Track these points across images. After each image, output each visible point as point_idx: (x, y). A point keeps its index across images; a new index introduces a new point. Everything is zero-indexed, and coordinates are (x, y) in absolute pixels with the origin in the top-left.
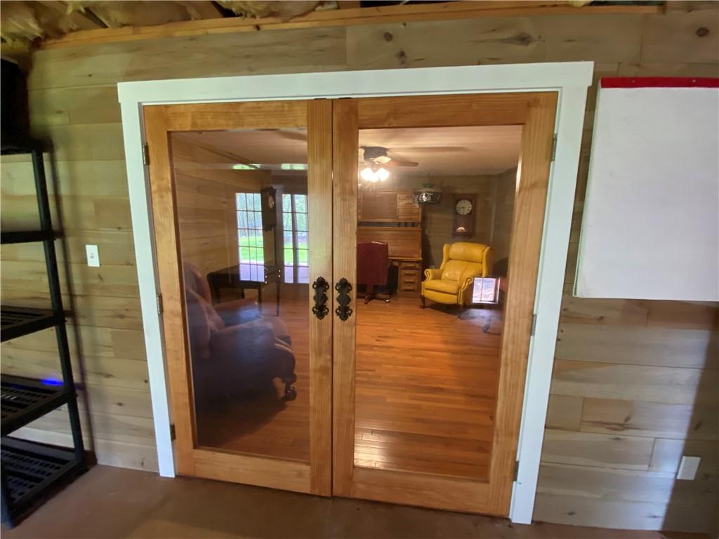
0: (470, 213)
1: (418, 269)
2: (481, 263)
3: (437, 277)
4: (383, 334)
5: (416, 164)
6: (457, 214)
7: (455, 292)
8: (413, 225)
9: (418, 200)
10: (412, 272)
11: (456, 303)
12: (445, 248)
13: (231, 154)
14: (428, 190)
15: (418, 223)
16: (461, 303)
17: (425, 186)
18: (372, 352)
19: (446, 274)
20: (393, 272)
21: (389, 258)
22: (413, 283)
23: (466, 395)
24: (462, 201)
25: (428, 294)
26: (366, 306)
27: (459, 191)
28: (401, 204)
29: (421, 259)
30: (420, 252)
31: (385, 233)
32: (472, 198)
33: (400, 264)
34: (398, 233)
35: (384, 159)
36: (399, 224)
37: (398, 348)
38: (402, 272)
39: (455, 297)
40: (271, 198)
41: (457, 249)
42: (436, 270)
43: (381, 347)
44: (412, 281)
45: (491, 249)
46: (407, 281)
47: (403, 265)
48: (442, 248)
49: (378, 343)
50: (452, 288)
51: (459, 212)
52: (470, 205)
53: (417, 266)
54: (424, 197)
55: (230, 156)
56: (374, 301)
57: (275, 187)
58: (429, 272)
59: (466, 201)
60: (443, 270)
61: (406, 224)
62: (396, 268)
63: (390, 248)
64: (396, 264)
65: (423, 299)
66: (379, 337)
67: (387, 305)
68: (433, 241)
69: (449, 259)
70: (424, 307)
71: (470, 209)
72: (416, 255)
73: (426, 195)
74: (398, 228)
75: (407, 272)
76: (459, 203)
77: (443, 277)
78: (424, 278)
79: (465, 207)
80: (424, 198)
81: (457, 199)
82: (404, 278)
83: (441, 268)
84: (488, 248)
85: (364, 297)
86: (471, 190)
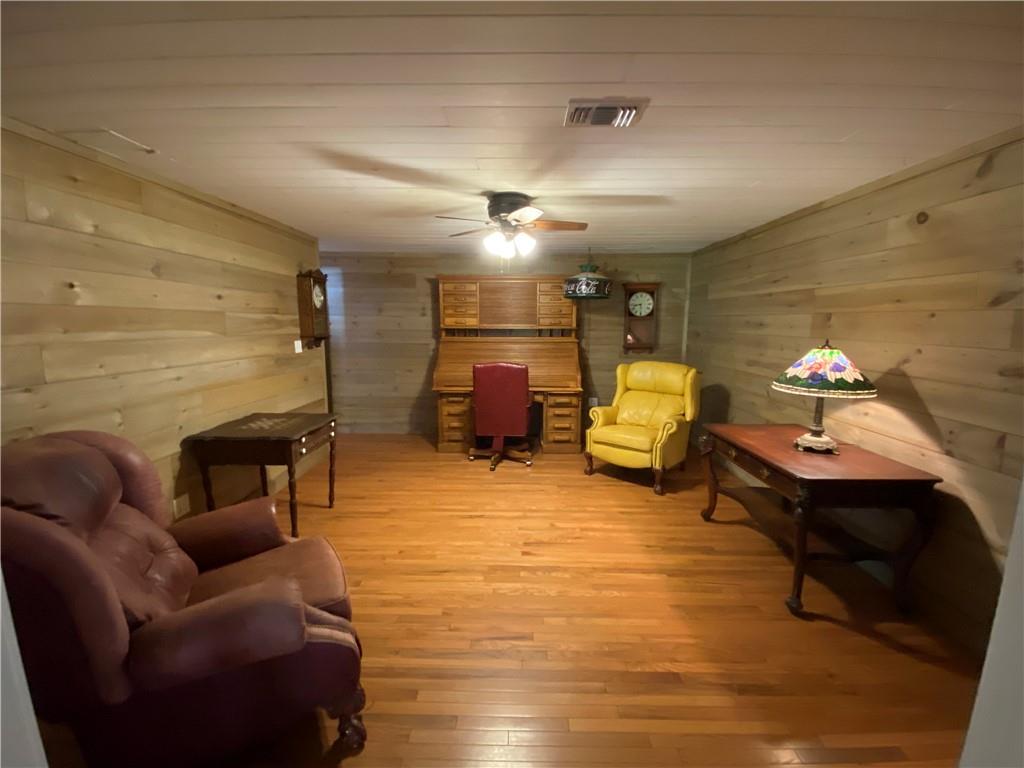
0: (651, 314)
1: (576, 407)
2: (683, 395)
3: (611, 422)
4: (535, 536)
5: (583, 226)
6: (631, 315)
7: (647, 447)
8: (563, 333)
9: (574, 291)
10: (565, 411)
11: (649, 466)
12: (619, 370)
14: (591, 275)
15: (571, 331)
16: (657, 466)
17: (583, 269)
18: (518, 585)
19: (623, 416)
20: (536, 412)
21: (530, 389)
22: (568, 429)
24: (639, 294)
25: (593, 449)
26: (491, 476)
27: (633, 279)
28: (543, 301)
29: (581, 389)
30: (579, 377)
31: (516, 347)
32: (652, 290)
33: (546, 399)
34: (547, 346)
35: (526, 214)
36: (540, 332)
37: (565, 570)
38: (548, 412)
39: (648, 456)
40: (317, 290)
41: (640, 372)
42: (608, 408)
43: (532, 570)
44: (567, 425)
45: (698, 372)
46: (556, 426)
47: (551, 400)
48: (615, 370)
49: (528, 561)
50: (641, 440)
51: (633, 312)
52: (651, 301)
53: (574, 400)
54: (584, 287)
55: (233, 209)
56: (505, 463)
57: (324, 271)
58: (597, 413)
59: (644, 294)
60: (618, 407)
61: (551, 333)
62: (541, 405)
63: (532, 373)
64: (539, 398)
65: (590, 458)
66: (526, 544)
67: (529, 470)
68: (593, 359)
69: (628, 389)
70: (591, 472)
71: (651, 307)
72: (572, 384)
73: (588, 285)
74: (537, 339)
75: (558, 411)
76: (634, 297)
77: (618, 421)
78: (586, 423)
79: (643, 304)
80: (584, 289)
81: (630, 291)
82: (556, 423)
83: (614, 404)
84: (693, 371)
85: (488, 458)
86: (651, 278)
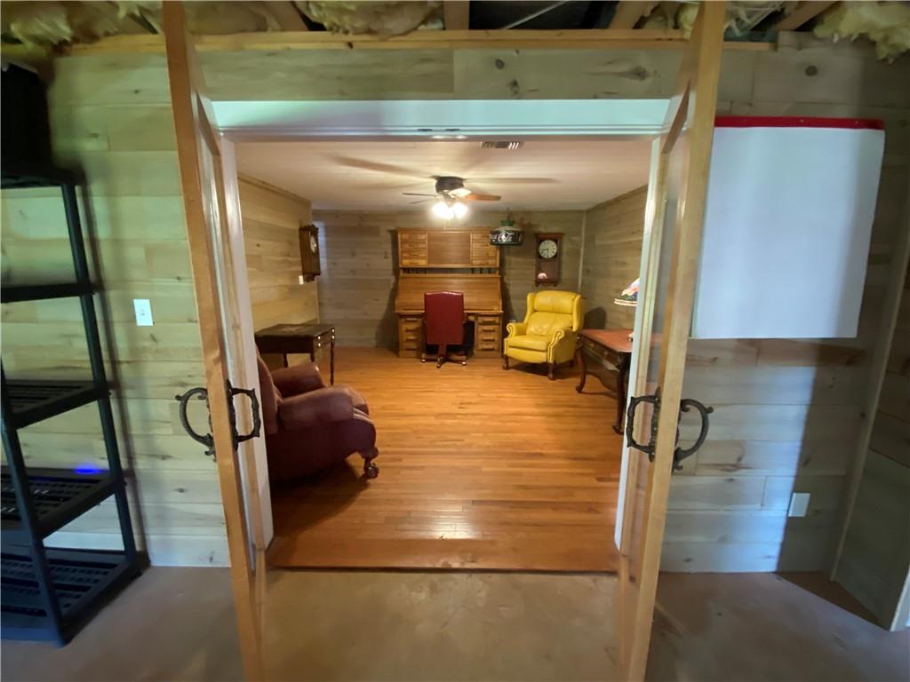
0: (555, 256)
1: (498, 324)
2: (571, 314)
3: (522, 332)
4: (467, 400)
5: (498, 198)
6: (540, 257)
7: (544, 348)
8: (489, 271)
9: (497, 240)
10: (491, 327)
11: (545, 360)
12: (529, 298)
13: (264, 183)
14: (508, 228)
15: (496, 268)
16: (551, 361)
17: (503, 224)
18: (457, 421)
19: (531, 329)
20: (469, 328)
21: (465, 312)
22: (493, 340)
23: (568, 458)
24: (546, 242)
25: (509, 352)
26: (438, 371)
27: (542, 230)
28: (475, 247)
29: (501, 311)
30: (501, 303)
31: (455, 281)
32: (556, 238)
33: (476, 319)
34: (478, 281)
35: (461, 192)
36: (473, 270)
37: (484, 415)
38: (479, 329)
39: (544, 354)
40: (312, 240)
41: (545, 298)
42: (520, 324)
43: (466, 415)
44: (492, 338)
45: (582, 297)
46: (485, 338)
47: (481, 320)
48: (526, 299)
49: (461, 411)
50: (540, 344)
51: (542, 255)
52: (555, 247)
53: (497, 320)
54: (503, 237)
55: (262, 185)
56: (447, 363)
57: (317, 224)
58: (512, 327)
59: (550, 242)
60: (527, 324)
61: (481, 271)
62: (472, 324)
63: (466, 300)
64: (472, 318)
65: (507, 358)
66: (461, 404)
67: (464, 368)
68: (513, 291)
69: (535, 311)
70: (507, 368)
71: (555, 251)
72: (495, 308)
73: (506, 235)
74: (471, 275)
75: (486, 328)
76: (543, 244)
77: (527, 333)
78: (505, 334)
79: (549, 249)
80: (504, 239)
81: (540, 239)
82: (483, 336)
83: (526, 321)
84: (578, 297)
85: (436, 360)
86: (555, 229)
